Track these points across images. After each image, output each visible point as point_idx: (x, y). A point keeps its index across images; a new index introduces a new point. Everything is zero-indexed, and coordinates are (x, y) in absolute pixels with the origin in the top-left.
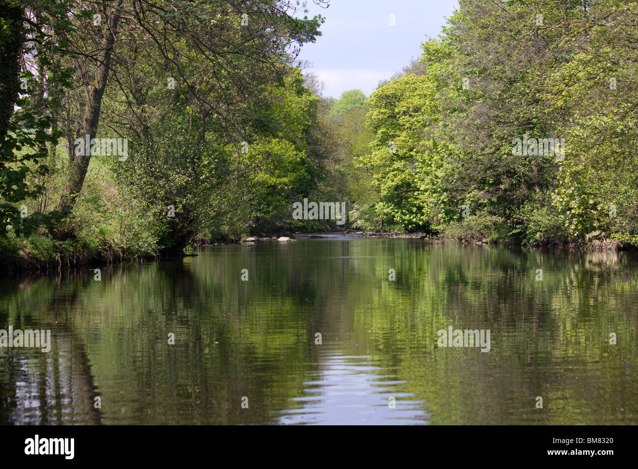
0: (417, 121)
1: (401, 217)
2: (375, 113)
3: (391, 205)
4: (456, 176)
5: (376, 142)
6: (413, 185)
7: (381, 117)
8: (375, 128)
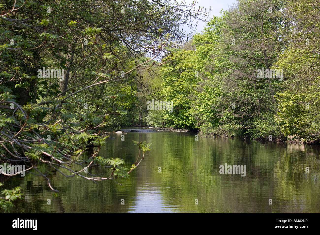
0: (191, 75)
1: (178, 122)
2: (165, 69)
3: (172, 116)
4: (218, 104)
5: (165, 83)
6: (184, 105)
7: (168, 71)
8: (164, 77)
